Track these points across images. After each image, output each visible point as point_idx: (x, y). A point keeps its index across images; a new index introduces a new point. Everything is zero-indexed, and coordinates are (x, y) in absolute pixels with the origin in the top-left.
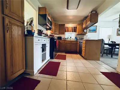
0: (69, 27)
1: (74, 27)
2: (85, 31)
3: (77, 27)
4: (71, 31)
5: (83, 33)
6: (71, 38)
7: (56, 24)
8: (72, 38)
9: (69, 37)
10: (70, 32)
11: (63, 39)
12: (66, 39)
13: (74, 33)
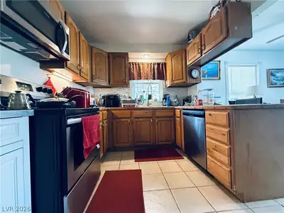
0: (143, 64)
1: (159, 64)
2: (195, 74)
3: (165, 64)
4: (150, 75)
5: (190, 81)
6: (150, 97)
7: (95, 51)
8: (153, 98)
9: (146, 97)
10: (146, 81)
11: (125, 101)
12: (134, 101)
13: (159, 81)
